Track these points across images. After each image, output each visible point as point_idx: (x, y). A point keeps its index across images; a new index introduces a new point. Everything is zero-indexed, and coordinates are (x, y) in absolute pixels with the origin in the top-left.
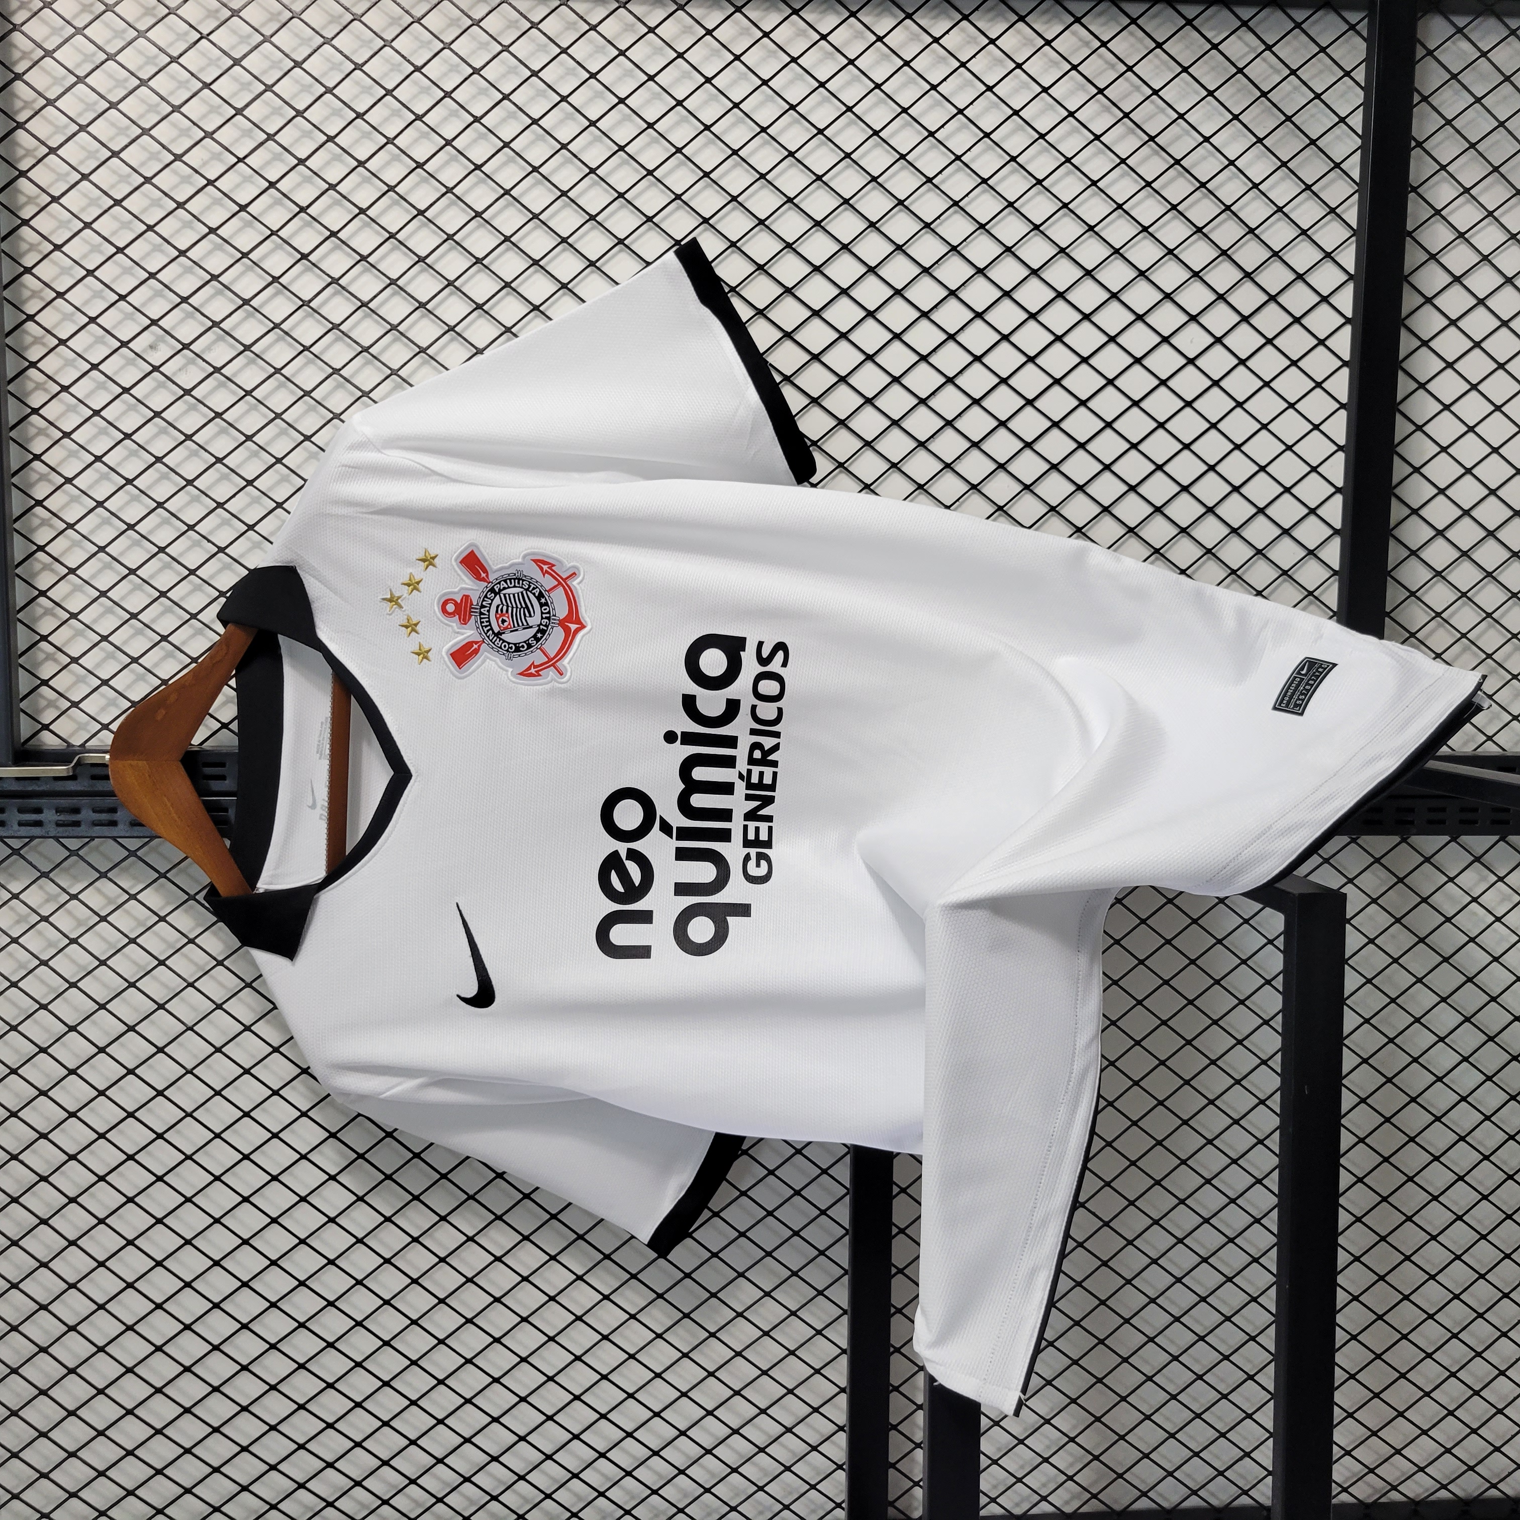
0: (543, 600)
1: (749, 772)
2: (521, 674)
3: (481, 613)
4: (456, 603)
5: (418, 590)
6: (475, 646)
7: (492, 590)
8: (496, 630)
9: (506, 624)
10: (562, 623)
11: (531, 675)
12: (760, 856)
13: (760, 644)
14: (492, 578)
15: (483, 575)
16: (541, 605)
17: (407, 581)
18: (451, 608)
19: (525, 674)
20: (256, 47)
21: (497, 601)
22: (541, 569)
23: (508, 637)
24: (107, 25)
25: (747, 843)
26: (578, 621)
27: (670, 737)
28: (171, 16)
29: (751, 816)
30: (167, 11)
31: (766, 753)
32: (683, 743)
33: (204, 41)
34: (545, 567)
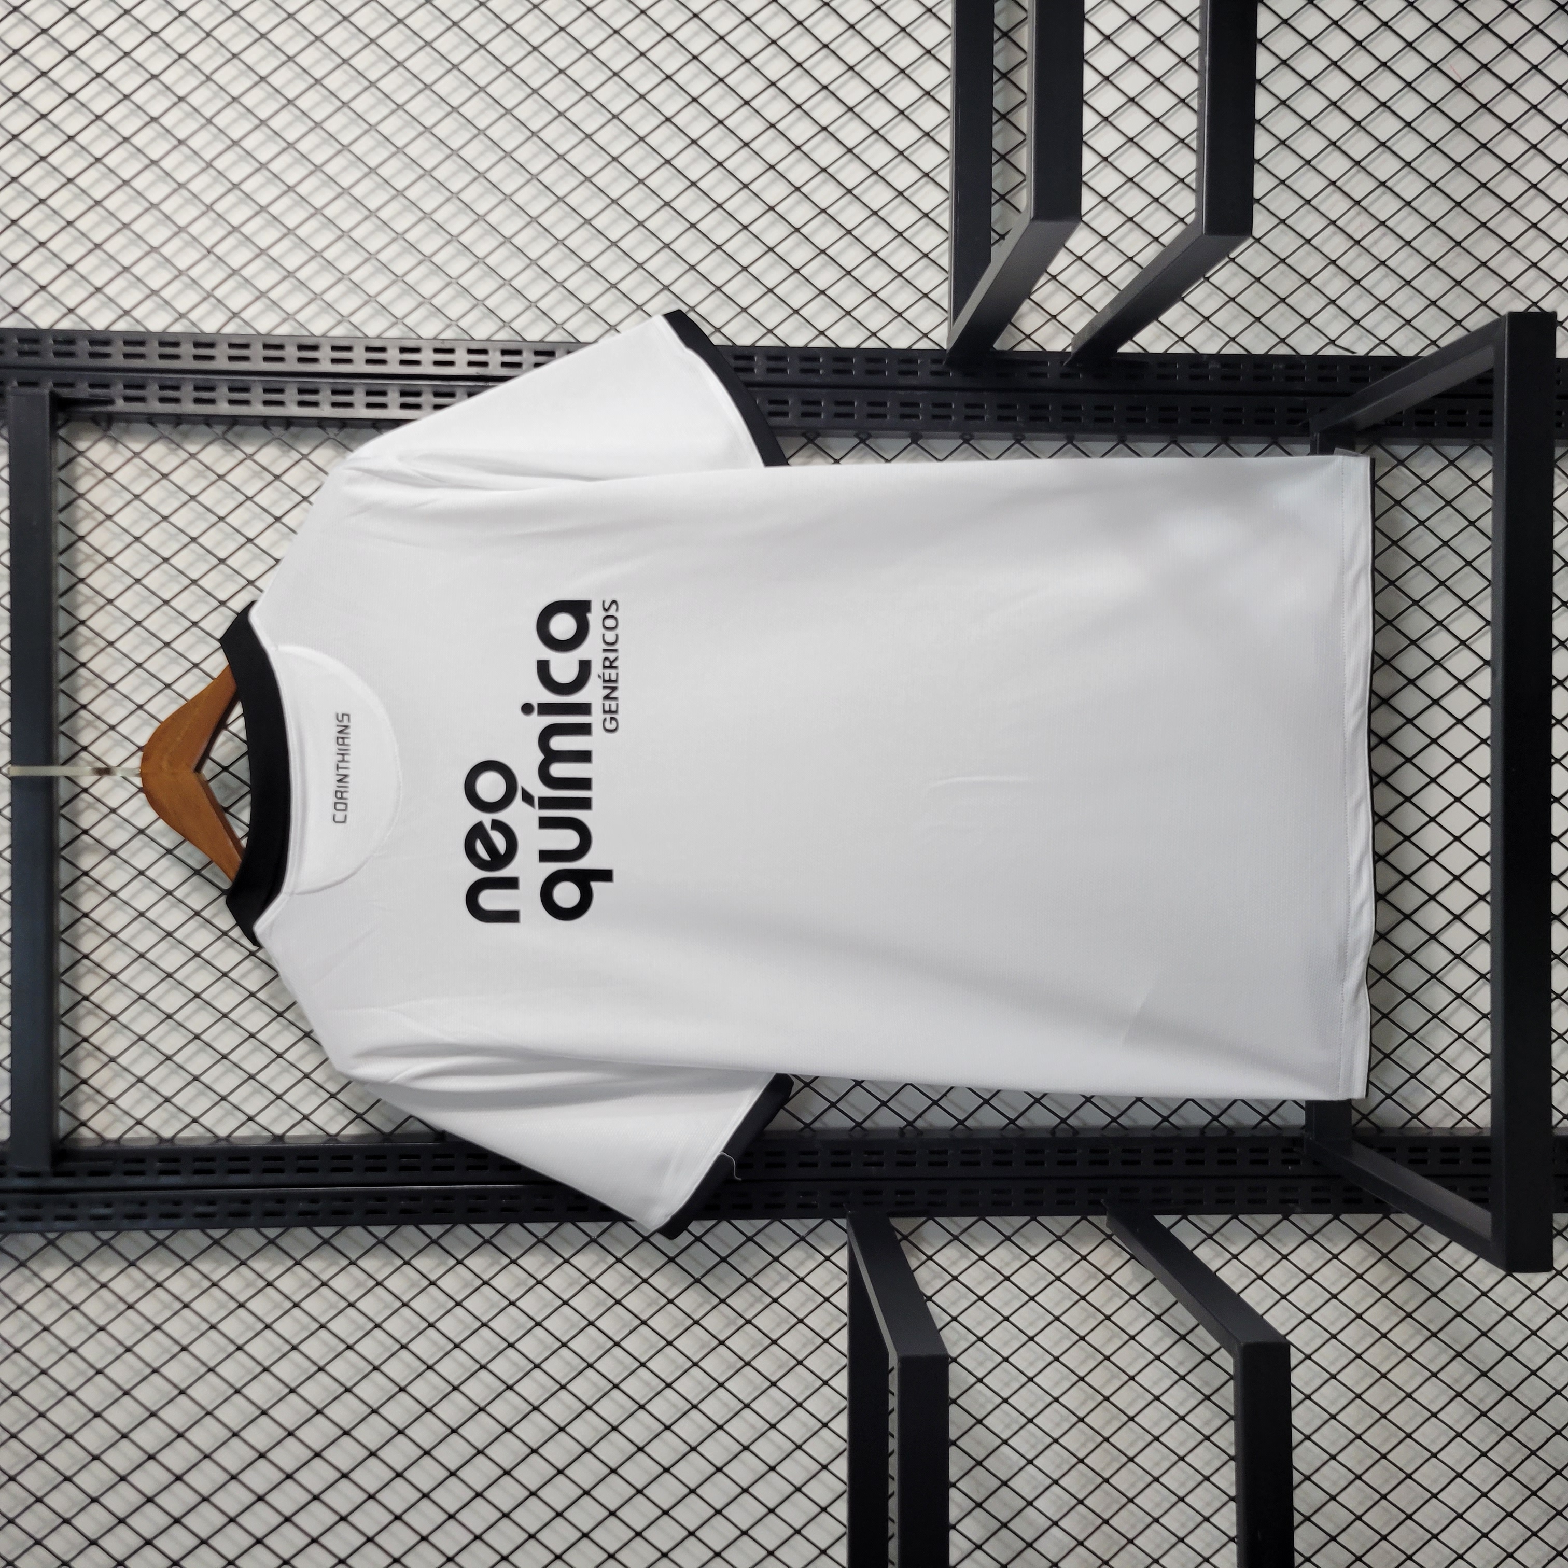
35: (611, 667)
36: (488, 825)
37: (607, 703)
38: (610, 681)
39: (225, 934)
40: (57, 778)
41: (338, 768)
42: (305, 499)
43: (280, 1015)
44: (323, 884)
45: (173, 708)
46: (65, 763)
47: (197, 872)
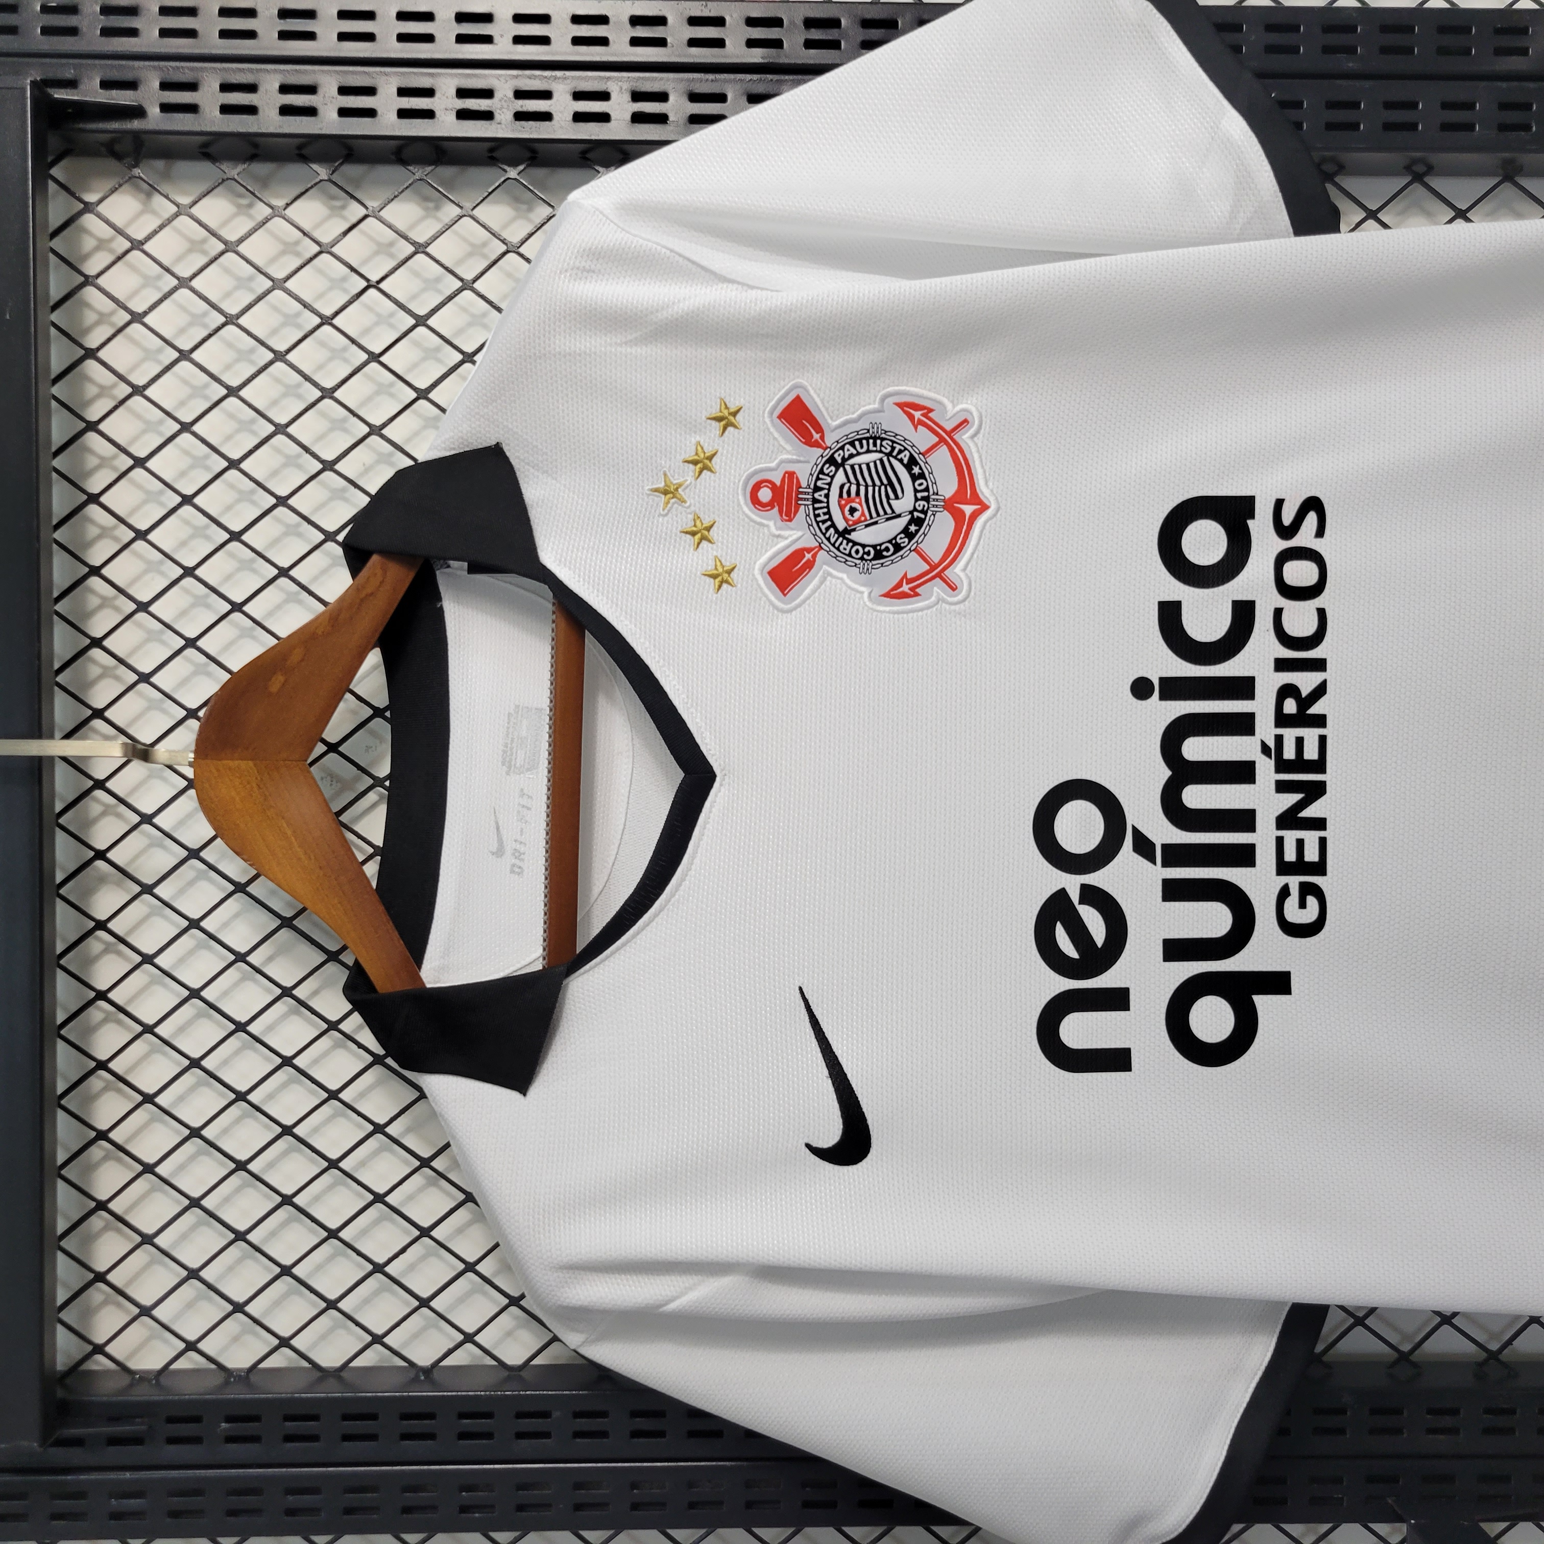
0: (916, 470)
1: (1279, 739)
2: (887, 595)
3: (815, 501)
4: (773, 487)
5: (710, 470)
6: (808, 556)
7: (831, 461)
8: (841, 525)
9: (857, 515)
10: (950, 505)
11: (904, 595)
12: (1307, 890)
13: (1279, 504)
14: (830, 440)
15: (816, 436)
16: (914, 478)
17: (691, 456)
18: (765, 495)
19: (894, 594)
20: (450, 298)
21: (840, 477)
22: (911, 417)
23: (862, 535)
24: (227, 271)
25: (1283, 868)
26: (975, 499)
27: (1141, 689)
28: (324, 256)
29: (1288, 820)
30: (317, 249)
31: (1305, 702)
32: (1163, 697)
33: (372, 292)
34: (917, 415)
40: (51, 759)
46: (68, 736)
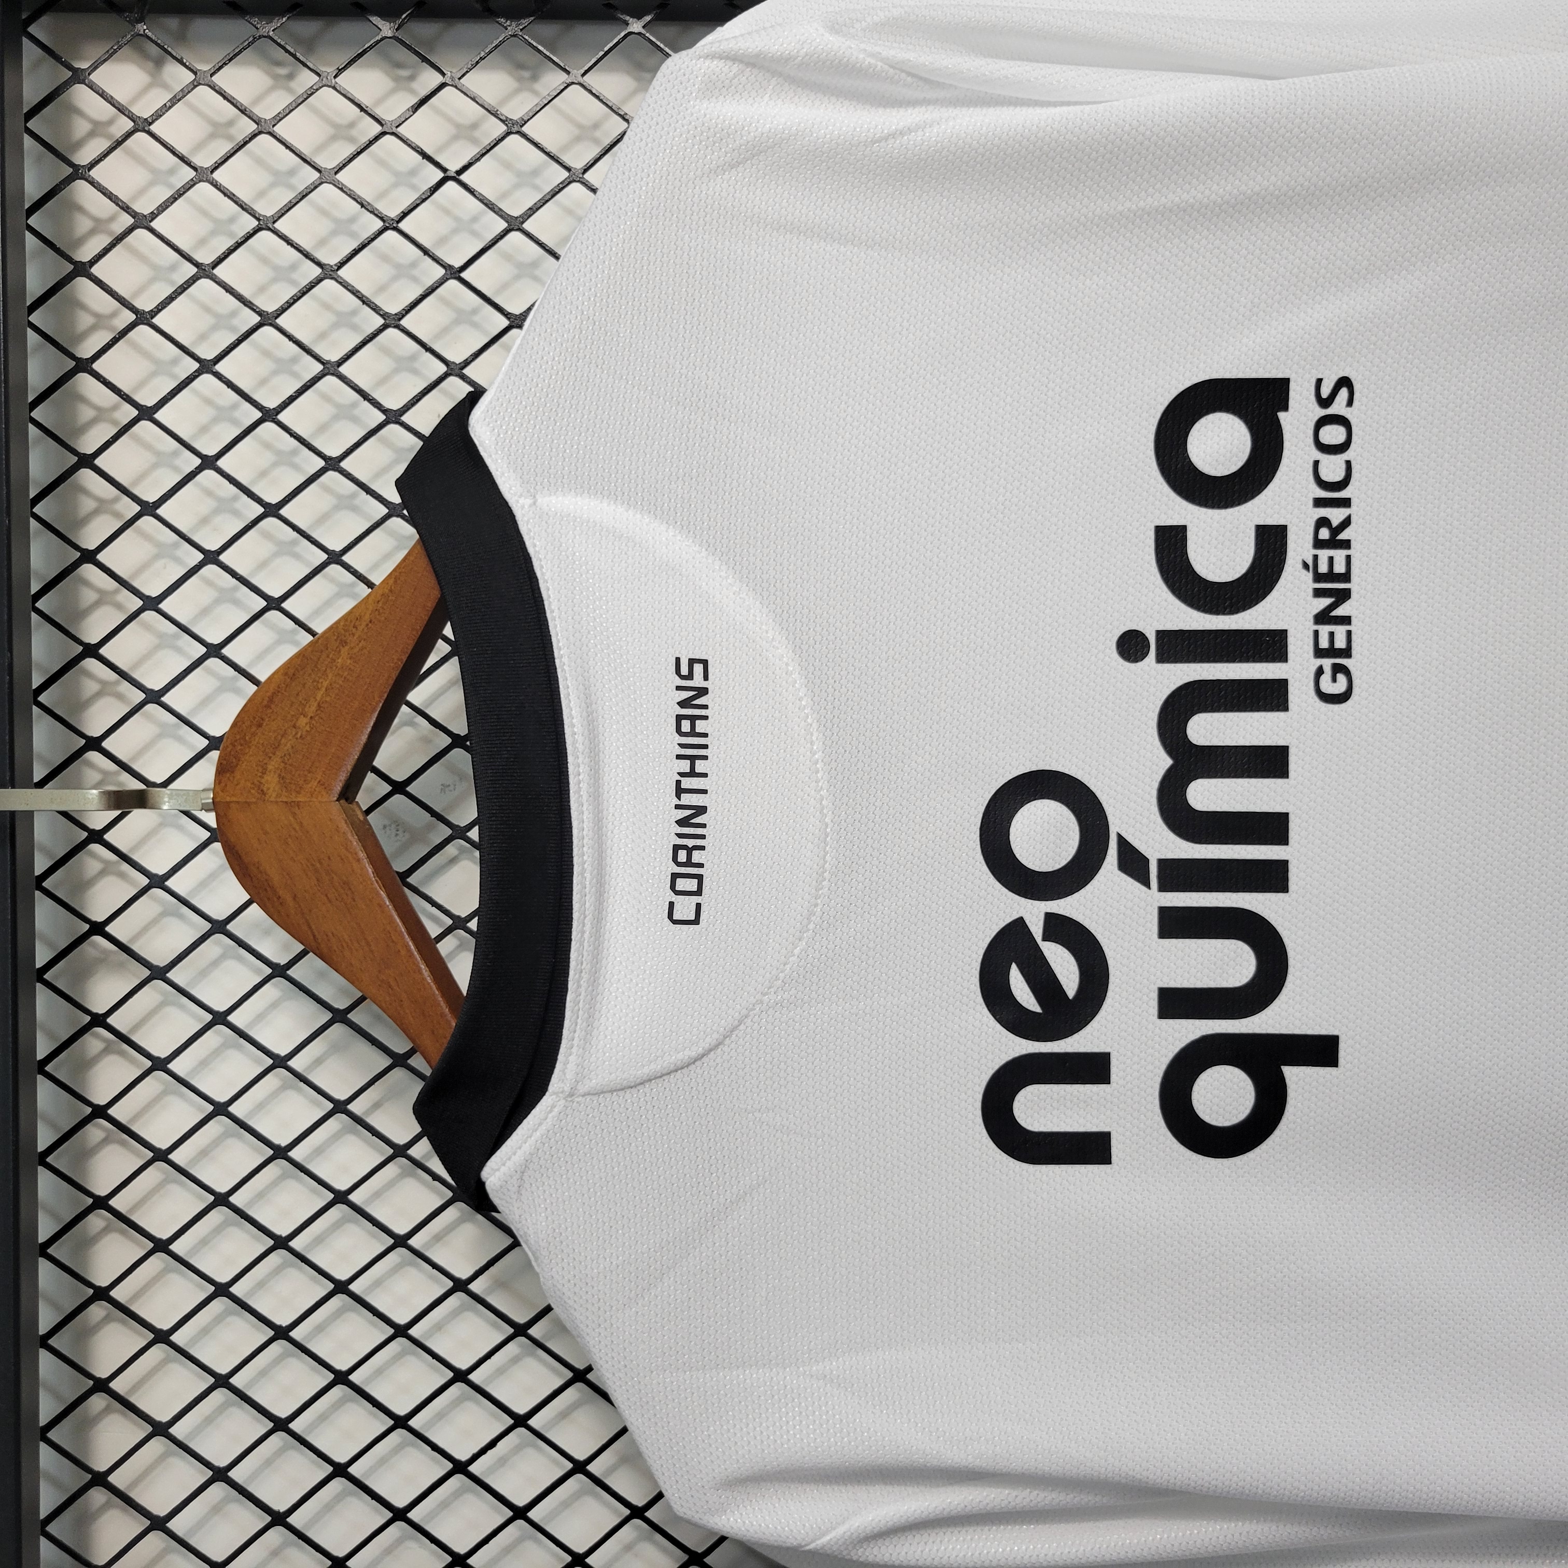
35: (1335, 543)
36: (1037, 929)
37: (1324, 630)
38: (1331, 576)
39: (400, 1151)
41: (680, 791)
42: (576, 177)
43: (520, 1330)
44: (646, 1071)
45: (287, 652)
47: (339, 1016)
